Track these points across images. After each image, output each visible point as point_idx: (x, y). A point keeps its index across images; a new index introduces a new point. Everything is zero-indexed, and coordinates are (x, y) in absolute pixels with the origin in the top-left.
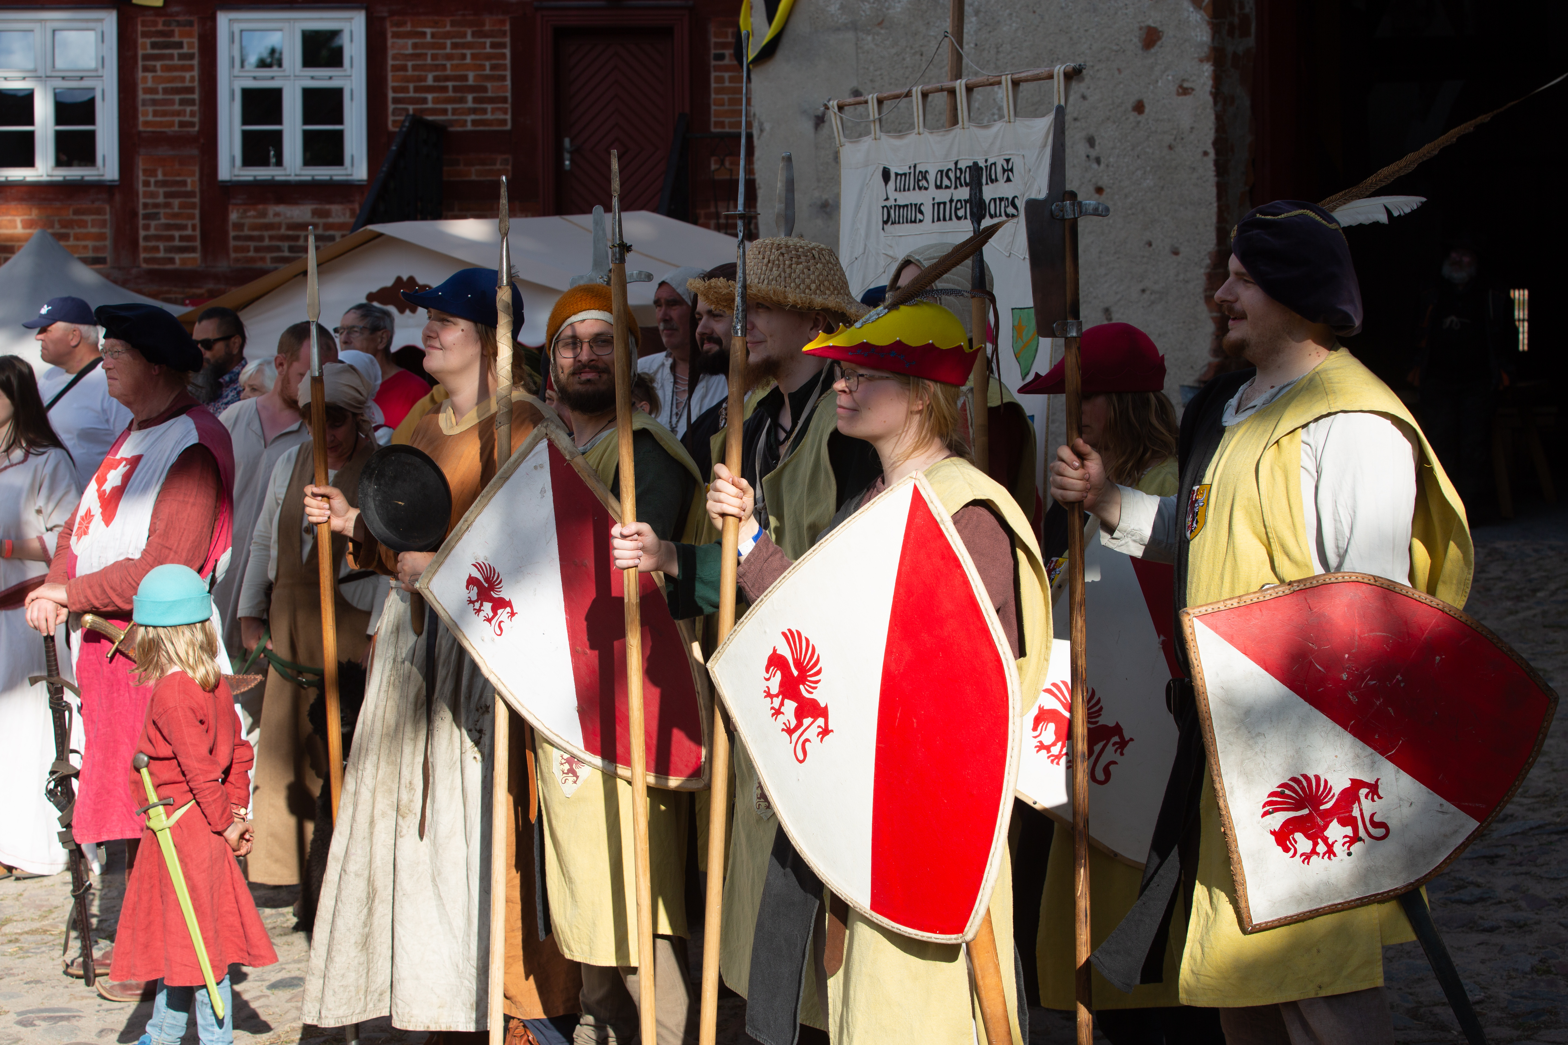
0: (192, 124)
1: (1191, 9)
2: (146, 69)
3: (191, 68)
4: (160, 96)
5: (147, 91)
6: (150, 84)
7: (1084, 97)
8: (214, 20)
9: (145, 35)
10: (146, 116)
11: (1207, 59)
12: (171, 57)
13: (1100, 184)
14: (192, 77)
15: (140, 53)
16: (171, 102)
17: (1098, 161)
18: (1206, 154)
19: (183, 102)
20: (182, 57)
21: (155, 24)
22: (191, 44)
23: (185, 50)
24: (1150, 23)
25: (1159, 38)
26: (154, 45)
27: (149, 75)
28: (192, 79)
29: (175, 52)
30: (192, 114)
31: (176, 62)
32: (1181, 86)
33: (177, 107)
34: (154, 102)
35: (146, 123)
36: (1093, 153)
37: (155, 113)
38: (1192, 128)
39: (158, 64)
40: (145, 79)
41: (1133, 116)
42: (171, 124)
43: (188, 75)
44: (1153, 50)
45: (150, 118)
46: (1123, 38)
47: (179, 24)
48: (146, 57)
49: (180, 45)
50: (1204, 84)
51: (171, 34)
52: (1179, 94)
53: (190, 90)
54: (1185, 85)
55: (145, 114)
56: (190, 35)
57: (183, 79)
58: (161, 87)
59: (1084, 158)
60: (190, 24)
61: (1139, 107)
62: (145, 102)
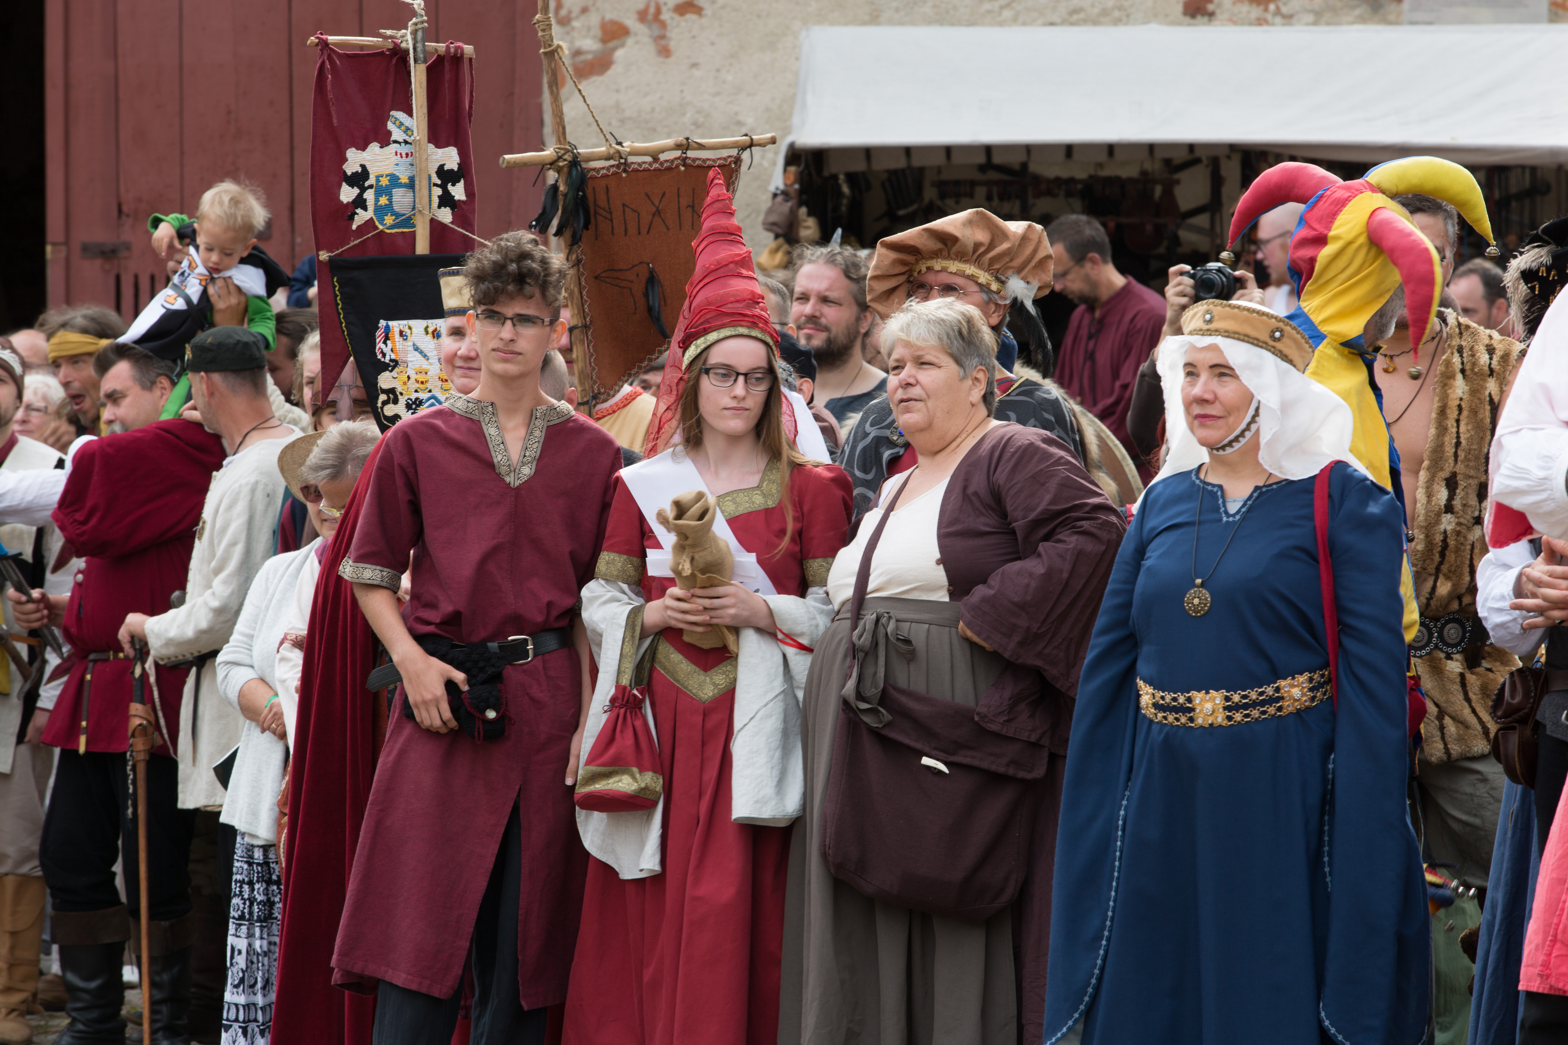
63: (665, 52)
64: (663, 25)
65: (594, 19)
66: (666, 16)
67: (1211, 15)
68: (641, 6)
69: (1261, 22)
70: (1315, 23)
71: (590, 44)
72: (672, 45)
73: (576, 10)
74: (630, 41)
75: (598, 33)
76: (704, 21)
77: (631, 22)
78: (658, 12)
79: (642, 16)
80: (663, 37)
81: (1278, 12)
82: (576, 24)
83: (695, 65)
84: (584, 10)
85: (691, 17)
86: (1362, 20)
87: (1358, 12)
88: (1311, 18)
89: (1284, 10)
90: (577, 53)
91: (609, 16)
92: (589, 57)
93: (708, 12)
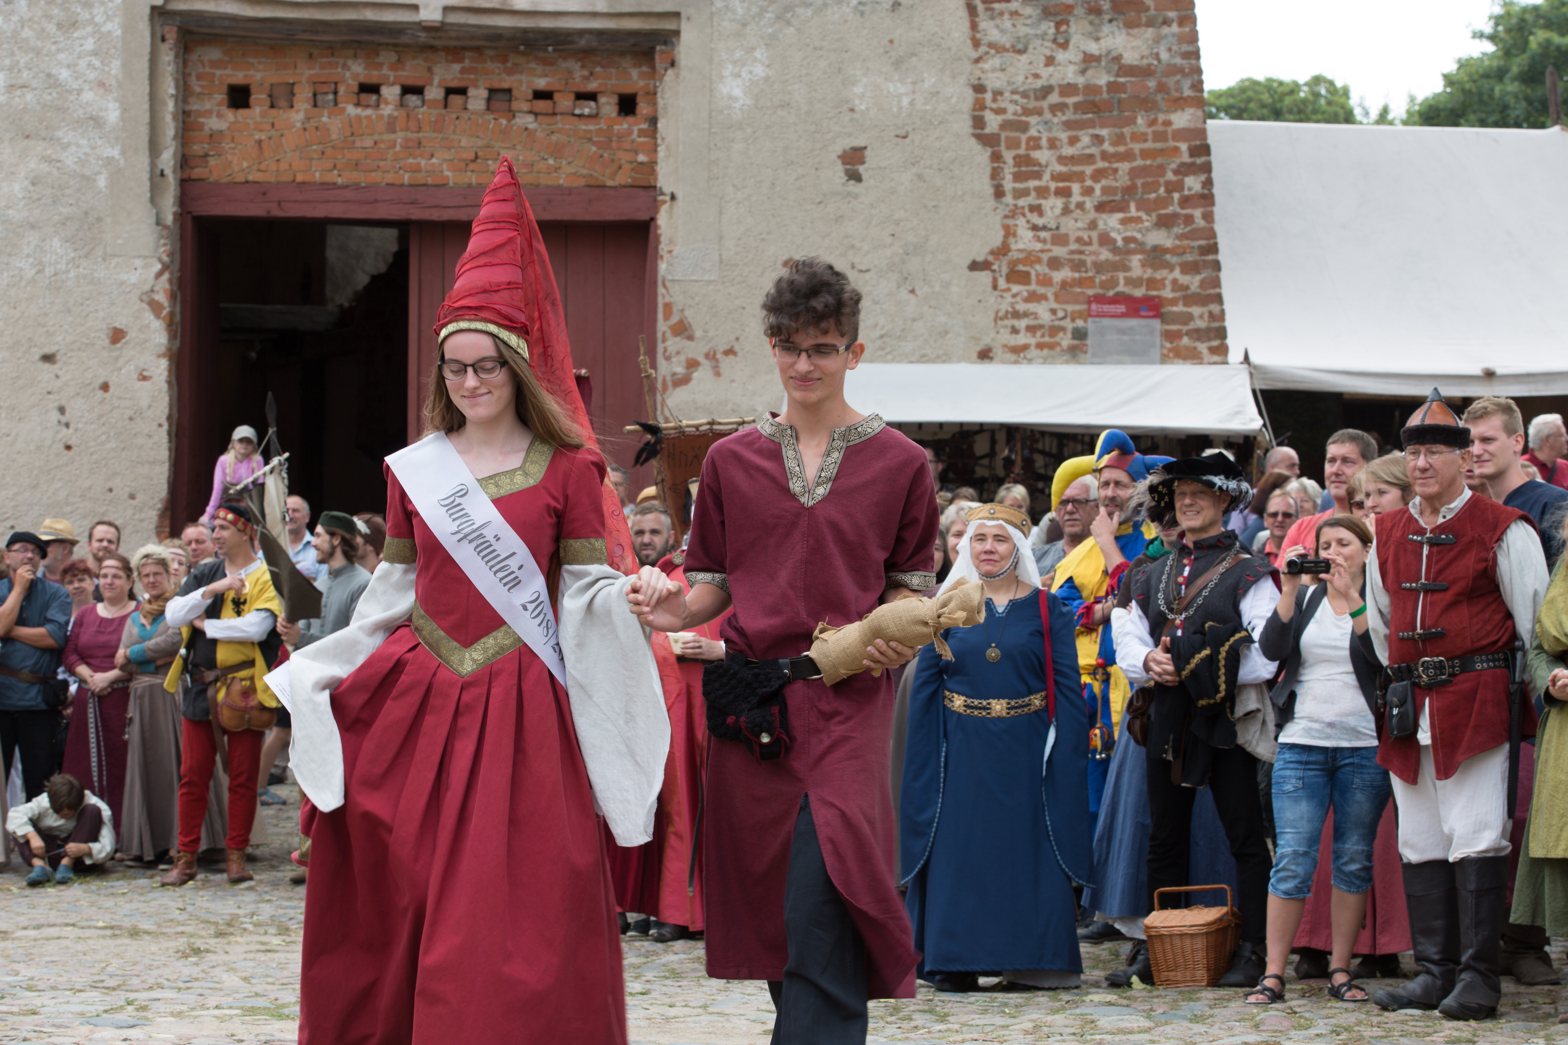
1: (152, 317)
7: (57, 377)
11: (164, 355)
13: (69, 443)
17: (67, 425)
18: (160, 425)
24: (117, 325)
25: (124, 337)
32: (141, 374)
36: (64, 419)
38: (150, 406)
41: (100, 393)
44: (119, 345)
46: (93, 335)
50: (161, 374)
52: (139, 380)
54: (145, 373)
59: (56, 422)
61: (105, 387)
63: (718, 374)
64: (717, 361)
65: (683, 358)
66: (719, 356)
67: (991, 359)
68: (706, 351)
69: (1016, 362)
70: (1044, 363)
71: (680, 370)
72: (722, 371)
73: (674, 353)
74: (700, 369)
75: (684, 364)
76: (738, 359)
77: (701, 359)
78: (715, 354)
79: (707, 356)
80: (717, 367)
81: (1025, 358)
82: (674, 360)
83: (733, 381)
84: (678, 353)
85: (731, 357)
86: (1067, 362)
87: (1065, 358)
88: (1041, 361)
89: (1028, 356)
90: (674, 374)
91: (691, 356)
92: (680, 376)
93: (740, 354)
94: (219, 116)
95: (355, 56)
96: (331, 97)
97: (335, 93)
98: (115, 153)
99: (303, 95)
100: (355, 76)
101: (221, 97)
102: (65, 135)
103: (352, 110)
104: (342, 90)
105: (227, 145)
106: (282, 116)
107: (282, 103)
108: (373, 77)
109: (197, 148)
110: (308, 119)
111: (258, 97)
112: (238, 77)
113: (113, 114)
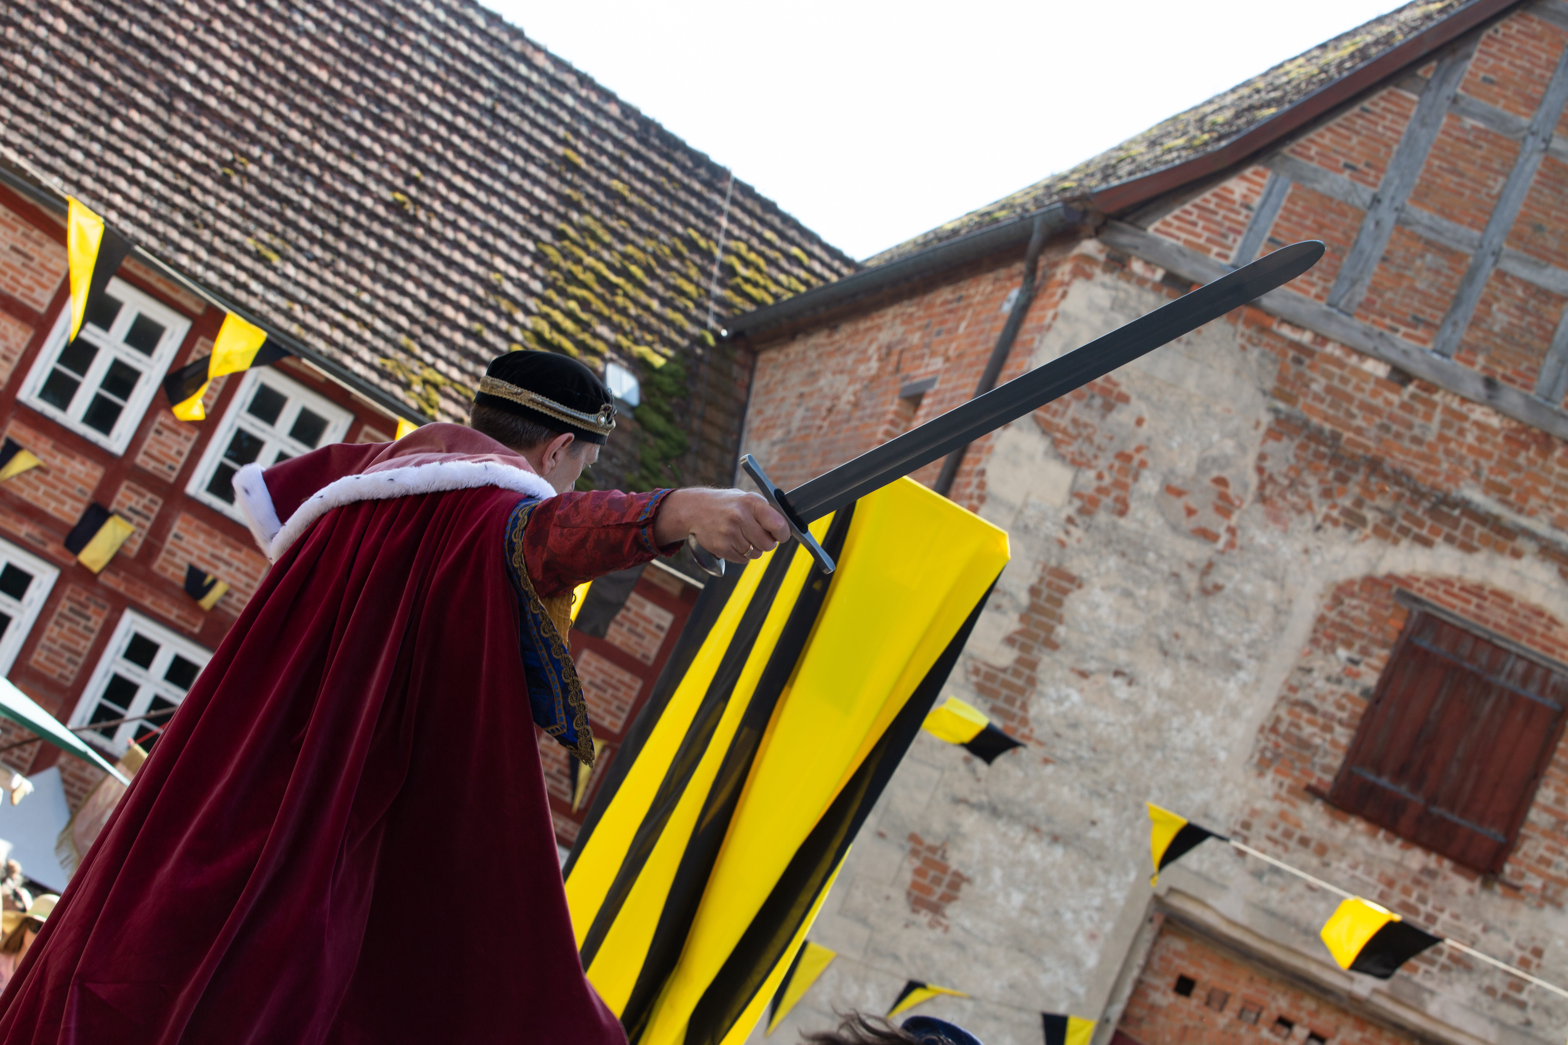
0: (67, 679)
2: (57, 623)
3: (87, 639)
4: (56, 647)
5: (51, 639)
6: (54, 635)
8: (121, 613)
9: (70, 599)
10: (39, 657)
12: (78, 624)
14: (85, 646)
15: (59, 609)
16: (61, 656)
19: (70, 660)
20: (86, 628)
21: (80, 594)
22: (97, 622)
23: (91, 624)
26: (71, 610)
27: (57, 629)
28: (84, 647)
29: (83, 622)
30: (71, 672)
31: (80, 629)
33: (63, 661)
34: (50, 650)
35: (37, 662)
37: (47, 658)
39: (67, 624)
40: (52, 630)
42: (53, 671)
43: (83, 642)
45: (42, 659)
47: (96, 604)
48: (61, 615)
49: (88, 618)
51: (86, 607)
53: (79, 654)
55: (40, 654)
56: (99, 615)
57: (78, 644)
58: (61, 641)
60: (104, 608)
62: (44, 647)
94: (1164, 993)
95: (1285, 994)
96: (1253, 1016)
97: (1258, 1015)
98: (1081, 991)
99: (1235, 1005)
100: (1279, 1008)
101: (1172, 980)
102: (1049, 961)
103: (1265, 1033)
104: (1264, 1015)
105: (1161, 1020)
106: (1211, 1014)
107: (1216, 1005)
108: (1292, 1014)
109: (1138, 1012)
110: (1230, 1025)
111: (1199, 992)
112: (1191, 971)
113: (1091, 961)
